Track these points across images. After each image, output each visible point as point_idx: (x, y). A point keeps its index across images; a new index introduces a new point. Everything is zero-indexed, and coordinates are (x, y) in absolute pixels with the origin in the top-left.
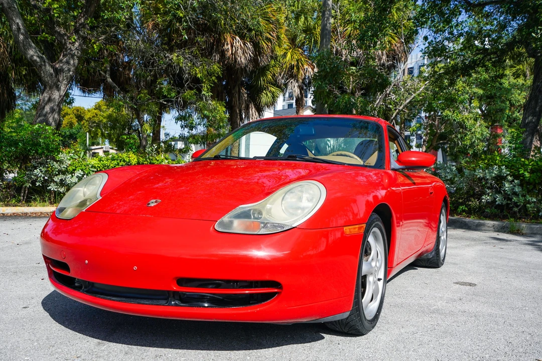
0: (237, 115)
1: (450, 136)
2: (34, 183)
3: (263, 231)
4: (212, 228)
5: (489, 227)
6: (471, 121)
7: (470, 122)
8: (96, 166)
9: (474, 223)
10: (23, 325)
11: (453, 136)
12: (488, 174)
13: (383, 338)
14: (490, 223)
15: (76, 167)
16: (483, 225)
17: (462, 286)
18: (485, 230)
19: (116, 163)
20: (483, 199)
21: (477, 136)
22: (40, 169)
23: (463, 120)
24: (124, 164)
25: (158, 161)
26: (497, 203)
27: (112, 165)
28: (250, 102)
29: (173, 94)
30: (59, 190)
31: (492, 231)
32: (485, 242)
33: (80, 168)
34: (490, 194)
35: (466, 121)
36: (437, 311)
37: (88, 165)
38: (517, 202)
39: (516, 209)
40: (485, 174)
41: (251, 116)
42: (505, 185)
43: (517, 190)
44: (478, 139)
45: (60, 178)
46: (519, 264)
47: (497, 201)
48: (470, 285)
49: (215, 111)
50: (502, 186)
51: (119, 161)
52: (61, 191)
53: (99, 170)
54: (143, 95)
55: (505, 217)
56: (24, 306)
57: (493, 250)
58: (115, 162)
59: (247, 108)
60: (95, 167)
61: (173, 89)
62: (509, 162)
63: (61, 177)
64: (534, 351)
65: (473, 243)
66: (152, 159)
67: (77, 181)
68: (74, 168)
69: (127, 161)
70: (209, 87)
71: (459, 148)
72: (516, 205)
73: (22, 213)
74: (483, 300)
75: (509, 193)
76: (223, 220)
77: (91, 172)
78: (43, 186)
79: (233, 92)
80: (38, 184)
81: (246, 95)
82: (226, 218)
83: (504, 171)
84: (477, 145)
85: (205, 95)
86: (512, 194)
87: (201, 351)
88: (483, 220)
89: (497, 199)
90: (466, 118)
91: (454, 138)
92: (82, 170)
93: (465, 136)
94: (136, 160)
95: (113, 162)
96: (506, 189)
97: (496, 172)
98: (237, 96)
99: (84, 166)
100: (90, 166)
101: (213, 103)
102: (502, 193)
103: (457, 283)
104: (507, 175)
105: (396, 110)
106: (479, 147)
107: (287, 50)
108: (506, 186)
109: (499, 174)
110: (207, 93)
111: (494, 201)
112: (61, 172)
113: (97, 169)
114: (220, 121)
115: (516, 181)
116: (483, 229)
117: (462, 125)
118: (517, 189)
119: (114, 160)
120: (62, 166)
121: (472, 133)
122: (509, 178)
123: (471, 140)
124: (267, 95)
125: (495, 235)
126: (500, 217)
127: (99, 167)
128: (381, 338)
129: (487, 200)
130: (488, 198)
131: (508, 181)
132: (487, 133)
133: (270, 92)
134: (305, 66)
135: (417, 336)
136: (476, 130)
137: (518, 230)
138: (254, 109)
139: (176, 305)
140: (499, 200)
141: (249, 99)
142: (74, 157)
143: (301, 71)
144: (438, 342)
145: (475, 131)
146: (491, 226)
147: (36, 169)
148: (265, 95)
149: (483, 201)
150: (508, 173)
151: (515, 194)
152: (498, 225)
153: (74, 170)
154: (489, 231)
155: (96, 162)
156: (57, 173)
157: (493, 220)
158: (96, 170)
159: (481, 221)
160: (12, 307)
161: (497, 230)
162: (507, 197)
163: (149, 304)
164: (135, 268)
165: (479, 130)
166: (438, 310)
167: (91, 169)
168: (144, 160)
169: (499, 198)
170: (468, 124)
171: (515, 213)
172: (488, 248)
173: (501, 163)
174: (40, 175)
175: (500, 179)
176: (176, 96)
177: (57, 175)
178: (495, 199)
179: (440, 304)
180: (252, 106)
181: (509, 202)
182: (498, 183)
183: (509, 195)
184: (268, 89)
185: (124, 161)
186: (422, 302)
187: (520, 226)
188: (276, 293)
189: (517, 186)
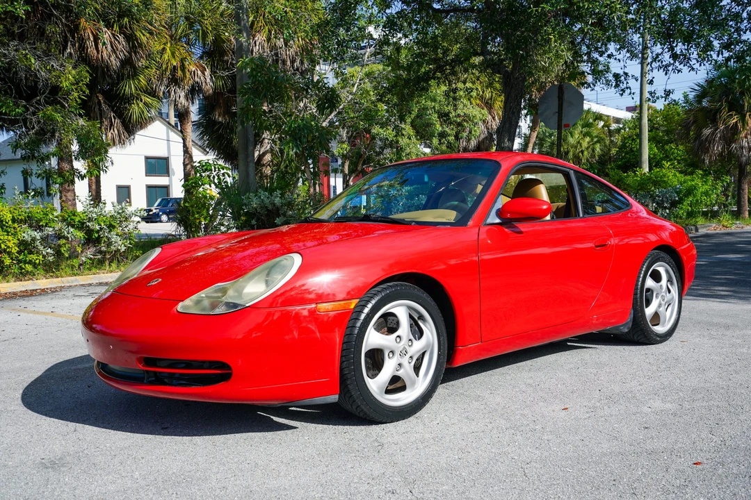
70: (78, 101)
85: (73, 112)
107: (164, 44)
121: (408, 154)
124: (140, 108)
133: (145, 104)
134: (191, 67)
136: (412, 150)
138: (121, 128)
143: (188, 75)
145: (410, 153)
148: (137, 109)
168: (20, 214)
184: (141, 101)
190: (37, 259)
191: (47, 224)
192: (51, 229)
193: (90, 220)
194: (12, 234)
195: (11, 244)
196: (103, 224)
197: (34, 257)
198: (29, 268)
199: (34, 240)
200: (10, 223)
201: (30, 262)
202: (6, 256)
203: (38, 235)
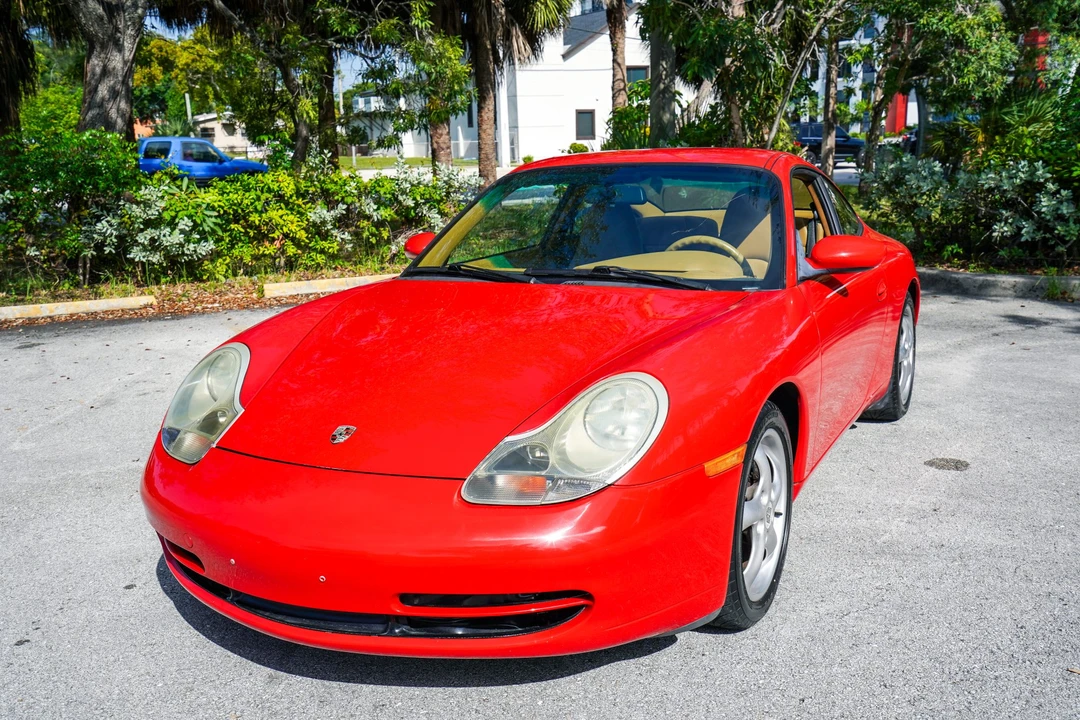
0: (488, 54)
1: (934, 65)
2: (99, 247)
3: (552, 498)
4: (456, 496)
5: (1005, 288)
6: (981, 32)
7: (977, 32)
8: (216, 205)
9: (975, 281)
10: (132, 637)
11: (941, 64)
12: (1005, 181)
13: (786, 632)
14: (1007, 280)
15: (177, 212)
16: (993, 285)
17: (941, 472)
18: (996, 296)
19: (255, 197)
20: (994, 231)
21: (991, 64)
22: (108, 222)
23: (962, 31)
24: (270, 196)
25: (336, 183)
26: (1023, 239)
27: (246, 201)
28: (513, 25)
29: (353, 29)
30: (150, 258)
31: (1010, 296)
32: (995, 330)
33: (185, 212)
34: (1010, 221)
35: (968, 31)
36: (890, 550)
37: (199, 206)
38: (1064, 236)
39: (1061, 249)
40: (1001, 180)
41: (516, 53)
42: (1041, 201)
43: (1065, 212)
44: (994, 69)
45: (149, 237)
46: (1058, 394)
47: (1023, 235)
48: (959, 465)
49: (440, 61)
50: (1035, 202)
51: (259, 193)
52: (155, 260)
53: (222, 212)
54: (291, 36)
55: (1038, 265)
56: (127, 583)
57: (1008, 355)
58: (253, 195)
59: (507, 36)
60: (213, 209)
61: (351, 15)
62: (1051, 151)
63: (150, 233)
64: (1065, 647)
65: (969, 336)
66: (324, 182)
67: (182, 240)
68: (173, 214)
69: (276, 189)
70: (424, 9)
71: (952, 91)
72: (1061, 239)
73: (87, 314)
74: (978, 508)
75: (1048, 217)
76: (475, 477)
77: (206, 218)
78: (118, 253)
79: (476, 5)
80: (107, 250)
81: (503, 11)
82: (481, 471)
83: (1040, 172)
84: (992, 82)
85: (417, 26)
86: (1055, 219)
87: (455, 689)
88: (993, 273)
89: (1023, 231)
90: (968, 25)
91: (942, 68)
92: (190, 217)
93: (966, 65)
94: (292, 186)
95: (247, 194)
96: (1044, 210)
97: (1023, 176)
98: (484, 13)
99: (193, 208)
100: (204, 206)
101: (435, 43)
102: (1032, 217)
103: (931, 463)
104: (1047, 180)
105: (818, 19)
106: (994, 85)
108: (1044, 204)
109: (1029, 178)
110: (422, 22)
111: (1018, 233)
112: (149, 224)
113: (219, 212)
114: (453, 82)
115: (1064, 193)
116: (992, 293)
117: (959, 42)
118: (1065, 210)
119: (249, 190)
120: (149, 213)
121: (981, 58)
122: (1051, 186)
123: (977, 72)
124: (547, 6)
125: (1015, 306)
126: (1028, 264)
127: (223, 208)
128: (782, 632)
129: (1002, 233)
130: (1006, 229)
131: (1047, 193)
132: (1014, 53)
135: (849, 620)
136: (989, 51)
137: (1064, 293)
138: (521, 39)
139: (404, 635)
140: (1028, 233)
141: (510, 17)
142: (171, 191)
144: (887, 637)
145: (986, 53)
146: (1008, 286)
147: (99, 221)
148: (543, 7)
149: (995, 234)
150: (1049, 175)
151: (1061, 218)
152: (1024, 284)
153: (174, 218)
154: (1006, 296)
155: (214, 198)
156: (142, 227)
157: (1013, 273)
158: (217, 214)
159: (990, 278)
160: (106, 588)
161: (1020, 294)
162: (1043, 225)
163: (354, 633)
164: (322, 578)
165: (995, 49)
166: (890, 544)
167: (206, 212)
168: (309, 184)
169: (1027, 228)
170: (975, 36)
171: (1060, 255)
172: (998, 349)
173: (1035, 152)
174: (109, 232)
175: (1032, 187)
176: (360, 31)
177: (142, 231)
178: (1020, 229)
179: (896, 527)
180: (516, 31)
181: (1048, 235)
182: (1028, 194)
183: (1049, 221)
185: (270, 190)
186: (862, 522)
187: (1068, 284)
188: (581, 607)
189: (1065, 204)
190: (330, 248)
191: (343, 198)
192: (345, 207)
193: (404, 192)
194: (299, 212)
195: (293, 228)
196: (418, 198)
197: (325, 244)
198: (321, 259)
199: (324, 223)
200: (294, 198)
201: (322, 251)
202: (290, 243)
203: (328, 216)
